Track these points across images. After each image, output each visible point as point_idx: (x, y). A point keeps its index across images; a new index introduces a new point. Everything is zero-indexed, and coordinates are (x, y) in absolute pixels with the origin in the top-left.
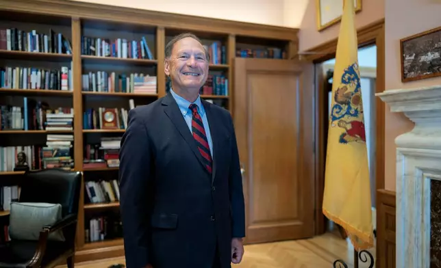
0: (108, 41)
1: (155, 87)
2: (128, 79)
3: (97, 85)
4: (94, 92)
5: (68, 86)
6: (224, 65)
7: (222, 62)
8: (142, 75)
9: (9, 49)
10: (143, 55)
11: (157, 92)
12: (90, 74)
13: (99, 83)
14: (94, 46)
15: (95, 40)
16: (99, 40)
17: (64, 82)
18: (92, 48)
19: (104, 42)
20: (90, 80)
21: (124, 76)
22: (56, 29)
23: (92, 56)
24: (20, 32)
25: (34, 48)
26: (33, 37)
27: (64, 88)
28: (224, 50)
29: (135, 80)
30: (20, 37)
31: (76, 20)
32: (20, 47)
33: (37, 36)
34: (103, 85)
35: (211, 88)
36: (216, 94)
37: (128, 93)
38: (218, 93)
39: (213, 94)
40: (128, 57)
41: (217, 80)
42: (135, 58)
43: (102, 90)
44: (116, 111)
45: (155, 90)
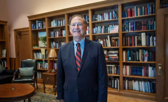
0: (101, 15)
1: (118, 30)
2: (108, 28)
3: (98, 31)
4: (97, 34)
5: (89, 32)
6: (154, 14)
7: (152, 13)
8: (113, 25)
10: (114, 17)
11: (119, 32)
12: (96, 28)
13: (99, 30)
14: (97, 18)
15: (97, 15)
16: (98, 15)
17: (87, 32)
18: (96, 18)
19: (100, 15)
20: (96, 30)
21: (107, 27)
22: (85, 14)
23: (96, 21)
27: (87, 34)
28: (154, 6)
29: (111, 28)
31: (90, 10)
34: (100, 31)
35: (146, 27)
36: (148, 29)
37: (108, 33)
38: (150, 29)
39: (147, 30)
40: (108, 19)
41: (149, 22)
42: (111, 19)
43: (100, 33)
44: (104, 40)
45: (118, 31)
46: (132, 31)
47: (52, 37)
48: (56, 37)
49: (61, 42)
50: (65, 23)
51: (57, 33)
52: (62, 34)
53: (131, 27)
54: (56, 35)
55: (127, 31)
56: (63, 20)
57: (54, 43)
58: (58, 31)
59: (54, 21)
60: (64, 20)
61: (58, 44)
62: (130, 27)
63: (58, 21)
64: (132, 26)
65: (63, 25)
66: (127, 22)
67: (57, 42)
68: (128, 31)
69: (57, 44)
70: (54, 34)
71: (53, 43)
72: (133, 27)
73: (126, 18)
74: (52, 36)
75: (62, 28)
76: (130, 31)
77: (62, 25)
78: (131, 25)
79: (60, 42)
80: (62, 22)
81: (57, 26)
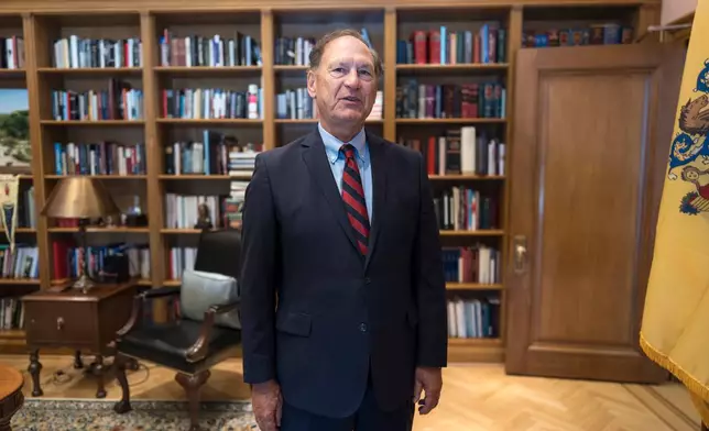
0: (313, 41)
1: (380, 109)
3: (297, 109)
4: (293, 119)
5: (258, 111)
6: (501, 65)
7: (497, 58)
9: (189, 64)
11: (383, 116)
12: (288, 92)
13: (300, 105)
14: (293, 51)
15: (295, 40)
16: (299, 41)
17: (252, 107)
18: (290, 54)
19: (307, 43)
20: (288, 101)
22: (243, 30)
23: (290, 67)
24: (200, 40)
25: (217, 61)
26: (216, 45)
27: (252, 116)
28: (501, 37)
30: (200, 47)
31: (266, 14)
32: (201, 61)
33: (221, 44)
34: (306, 109)
35: (475, 106)
36: (483, 116)
38: (488, 114)
39: (478, 117)
41: (486, 92)
43: (304, 117)
45: (380, 114)
46: (430, 119)
47: (59, 119)
48: (83, 119)
49: (114, 146)
50: (136, 56)
51: (94, 100)
52: (123, 106)
53: (426, 102)
54: (87, 112)
55: (412, 114)
56: (125, 43)
57: (73, 151)
58: (95, 93)
59: (74, 39)
60: (131, 42)
61: (98, 155)
62: (422, 101)
63: (95, 44)
64: (430, 99)
65: (125, 63)
66: (413, 82)
67: (93, 148)
68: (417, 116)
69: (92, 154)
70: (74, 105)
71: (64, 149)
72: (434, 103)
73: (410, 65)
74: (61, 113)
75: (123, 81)
76: (422, 118)
77: (117, 65)
78: (427, 95)
79: (108, 145)
80: (117, 47)
81: (90, 68)
